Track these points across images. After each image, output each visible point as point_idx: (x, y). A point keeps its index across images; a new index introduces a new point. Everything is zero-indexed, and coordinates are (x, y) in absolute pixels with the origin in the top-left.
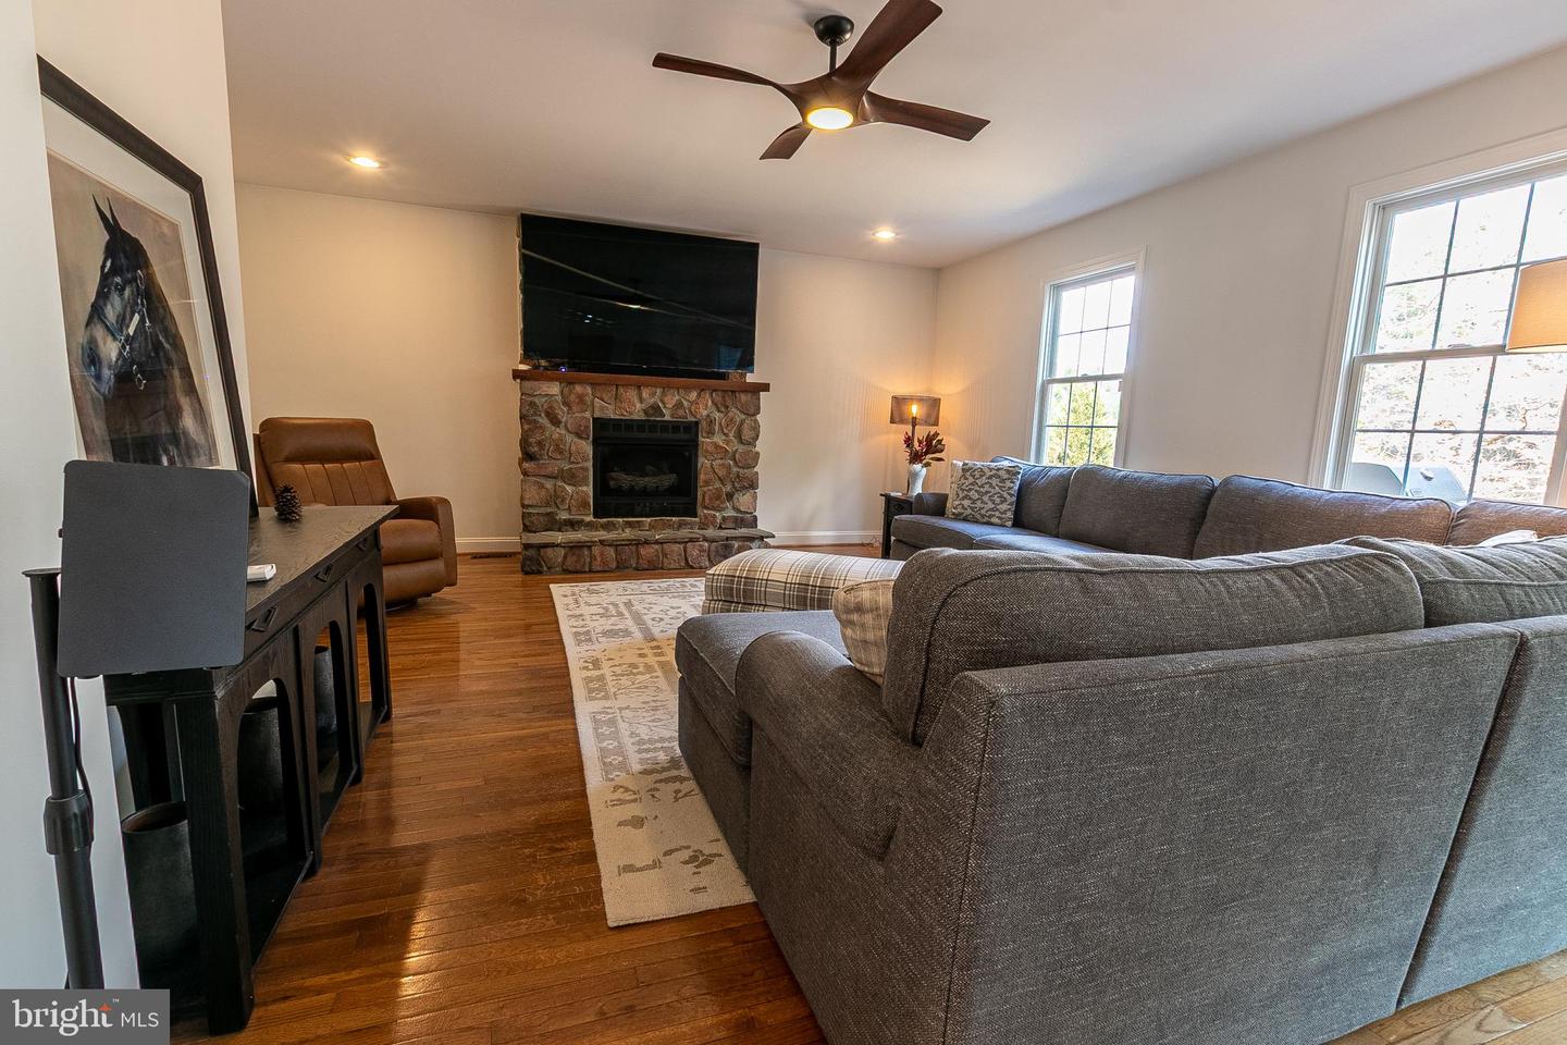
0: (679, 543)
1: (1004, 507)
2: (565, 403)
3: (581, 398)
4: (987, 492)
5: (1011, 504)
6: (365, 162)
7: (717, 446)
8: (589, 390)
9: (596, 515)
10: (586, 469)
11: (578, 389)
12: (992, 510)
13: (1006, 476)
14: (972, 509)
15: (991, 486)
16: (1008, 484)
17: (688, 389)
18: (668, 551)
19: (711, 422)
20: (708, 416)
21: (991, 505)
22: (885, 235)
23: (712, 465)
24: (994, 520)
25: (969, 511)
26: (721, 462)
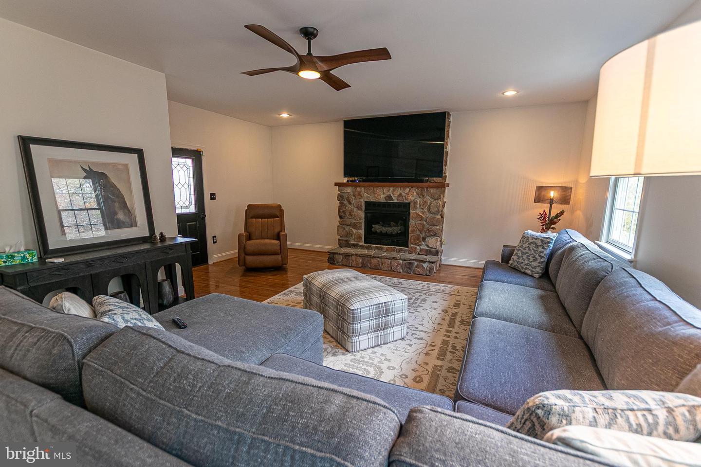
0: (389, 259)
1: (535, 264)
2: (354, 196)
3: (359, 193)
4: (527, 253)
5: (541, 263)
6: (285, 115)
7: (417, 214)
8: (363, 189)
9: (365, 242)
10: (361, 223)
11: (358, 189)
12: (527, 265)
13: (540, 244)
14: (518, 262)
15: (530, 250)
16: (540, 249)
17: (405, 187)
18: (383, 262)
19: (416, 203)
20: (414, 200)
21: (527, 262)
22: (510, 93)
23: (415, 224)
24: (528, 272)
25: (516, 263)
26: (419, 222)
